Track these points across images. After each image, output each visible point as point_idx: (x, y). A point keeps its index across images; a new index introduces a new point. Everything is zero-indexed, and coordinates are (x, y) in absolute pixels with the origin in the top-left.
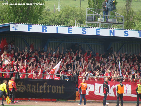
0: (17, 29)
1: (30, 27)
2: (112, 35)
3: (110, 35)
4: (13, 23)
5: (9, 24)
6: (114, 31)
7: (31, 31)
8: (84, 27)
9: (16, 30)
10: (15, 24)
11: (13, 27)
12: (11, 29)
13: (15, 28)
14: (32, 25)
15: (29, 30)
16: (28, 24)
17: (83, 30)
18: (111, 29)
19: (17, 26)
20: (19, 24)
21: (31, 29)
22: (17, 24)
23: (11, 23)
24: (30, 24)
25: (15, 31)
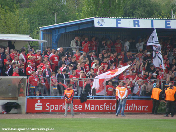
0: (103, 24)
1: (119, 22)
4: (98, 17)
5: (94, 18)
7: (120, 26)
9: (101, 25)
10: (100, 18)
11: (98, 22)
12: (96, 25)
13: (101, 23)
14: (121, 18)
15: (117, 25)
16: (116, 18)
19: (102, 21)
20: (105, 18)
21: (120, 23)
22: (103, 18)
23: (96, 17)
24: (119, 18)
25: (100, 26)
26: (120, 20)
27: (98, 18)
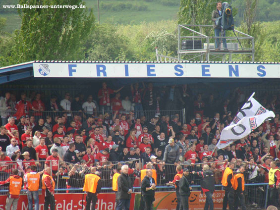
0: (48, 72)
1: (73, 68)
2: (234, 76)
3: (231, 74)
4: (39, 62)
5: (32, 63)
6: (237, 67)
7: (75, 75)
8: (179, 63)
9: (45, 74)
10: (43, 62)
11: (40, 70)
12: (37, 74)
13: (44, 70)
14: (77, 62)
15: (71, 74)
16: (69, 62)
17: (176, 68)
18: (232, 63)
19: (47, 67)
20: (50, 62)
21: (75, 71)
22: (47, 62)
23: (35, 62)
24: (73, 62)
25: (43, 76)
26: (75, 66)
27: (40, 64)
